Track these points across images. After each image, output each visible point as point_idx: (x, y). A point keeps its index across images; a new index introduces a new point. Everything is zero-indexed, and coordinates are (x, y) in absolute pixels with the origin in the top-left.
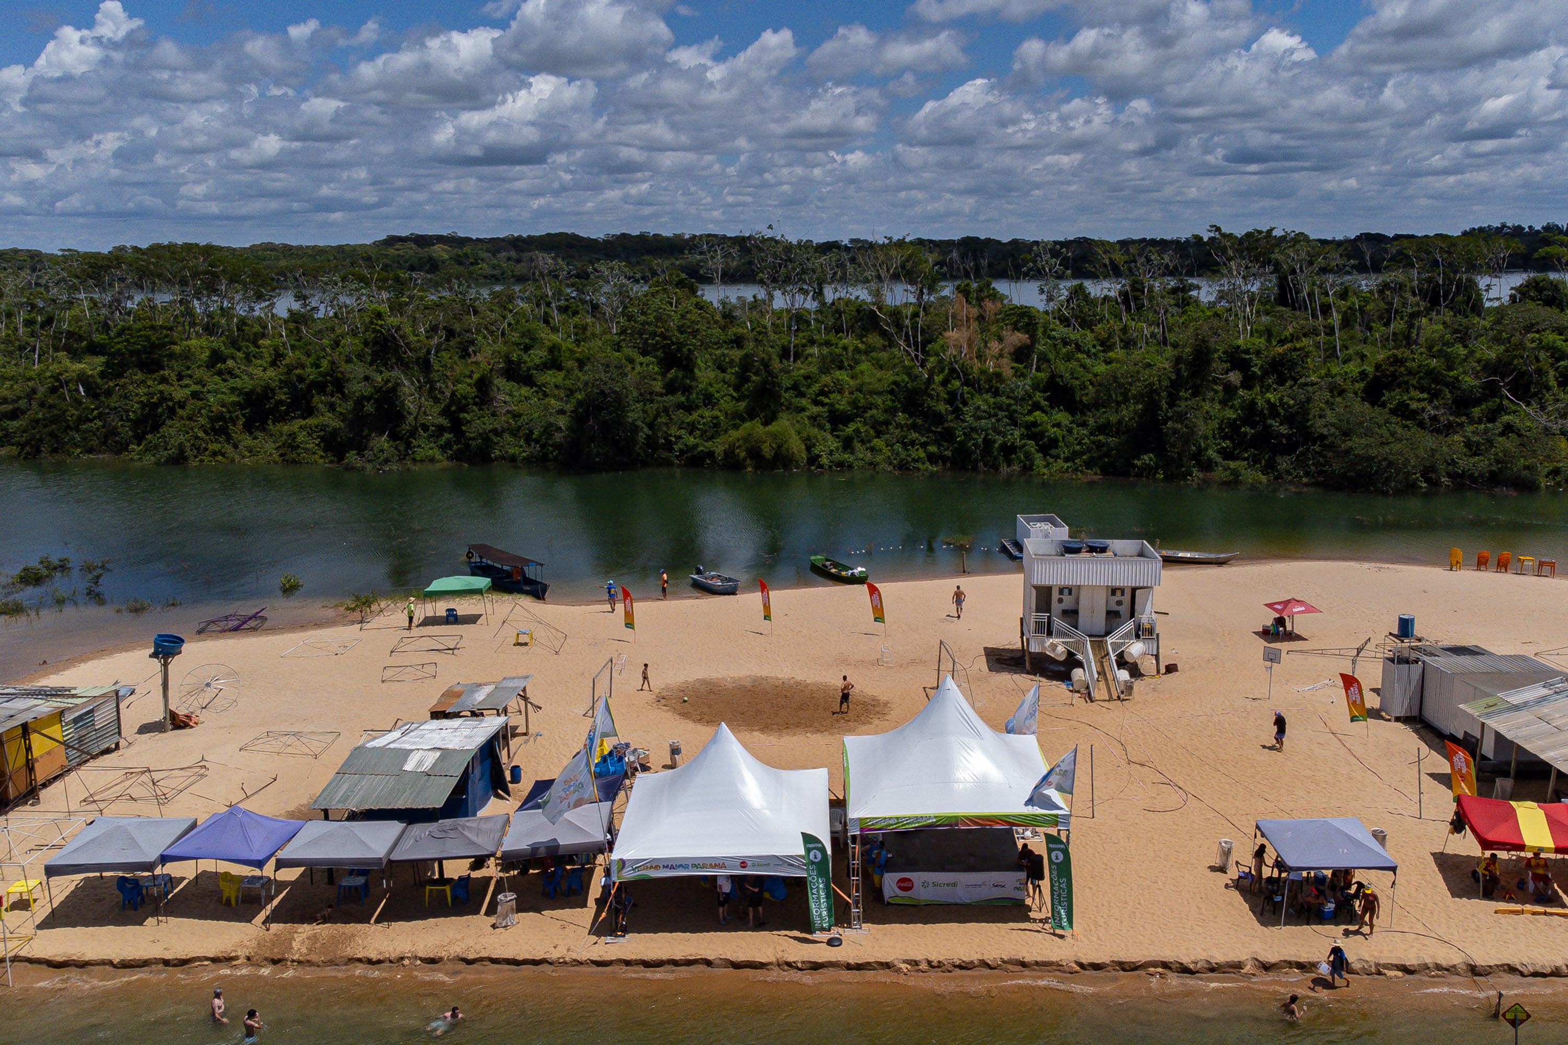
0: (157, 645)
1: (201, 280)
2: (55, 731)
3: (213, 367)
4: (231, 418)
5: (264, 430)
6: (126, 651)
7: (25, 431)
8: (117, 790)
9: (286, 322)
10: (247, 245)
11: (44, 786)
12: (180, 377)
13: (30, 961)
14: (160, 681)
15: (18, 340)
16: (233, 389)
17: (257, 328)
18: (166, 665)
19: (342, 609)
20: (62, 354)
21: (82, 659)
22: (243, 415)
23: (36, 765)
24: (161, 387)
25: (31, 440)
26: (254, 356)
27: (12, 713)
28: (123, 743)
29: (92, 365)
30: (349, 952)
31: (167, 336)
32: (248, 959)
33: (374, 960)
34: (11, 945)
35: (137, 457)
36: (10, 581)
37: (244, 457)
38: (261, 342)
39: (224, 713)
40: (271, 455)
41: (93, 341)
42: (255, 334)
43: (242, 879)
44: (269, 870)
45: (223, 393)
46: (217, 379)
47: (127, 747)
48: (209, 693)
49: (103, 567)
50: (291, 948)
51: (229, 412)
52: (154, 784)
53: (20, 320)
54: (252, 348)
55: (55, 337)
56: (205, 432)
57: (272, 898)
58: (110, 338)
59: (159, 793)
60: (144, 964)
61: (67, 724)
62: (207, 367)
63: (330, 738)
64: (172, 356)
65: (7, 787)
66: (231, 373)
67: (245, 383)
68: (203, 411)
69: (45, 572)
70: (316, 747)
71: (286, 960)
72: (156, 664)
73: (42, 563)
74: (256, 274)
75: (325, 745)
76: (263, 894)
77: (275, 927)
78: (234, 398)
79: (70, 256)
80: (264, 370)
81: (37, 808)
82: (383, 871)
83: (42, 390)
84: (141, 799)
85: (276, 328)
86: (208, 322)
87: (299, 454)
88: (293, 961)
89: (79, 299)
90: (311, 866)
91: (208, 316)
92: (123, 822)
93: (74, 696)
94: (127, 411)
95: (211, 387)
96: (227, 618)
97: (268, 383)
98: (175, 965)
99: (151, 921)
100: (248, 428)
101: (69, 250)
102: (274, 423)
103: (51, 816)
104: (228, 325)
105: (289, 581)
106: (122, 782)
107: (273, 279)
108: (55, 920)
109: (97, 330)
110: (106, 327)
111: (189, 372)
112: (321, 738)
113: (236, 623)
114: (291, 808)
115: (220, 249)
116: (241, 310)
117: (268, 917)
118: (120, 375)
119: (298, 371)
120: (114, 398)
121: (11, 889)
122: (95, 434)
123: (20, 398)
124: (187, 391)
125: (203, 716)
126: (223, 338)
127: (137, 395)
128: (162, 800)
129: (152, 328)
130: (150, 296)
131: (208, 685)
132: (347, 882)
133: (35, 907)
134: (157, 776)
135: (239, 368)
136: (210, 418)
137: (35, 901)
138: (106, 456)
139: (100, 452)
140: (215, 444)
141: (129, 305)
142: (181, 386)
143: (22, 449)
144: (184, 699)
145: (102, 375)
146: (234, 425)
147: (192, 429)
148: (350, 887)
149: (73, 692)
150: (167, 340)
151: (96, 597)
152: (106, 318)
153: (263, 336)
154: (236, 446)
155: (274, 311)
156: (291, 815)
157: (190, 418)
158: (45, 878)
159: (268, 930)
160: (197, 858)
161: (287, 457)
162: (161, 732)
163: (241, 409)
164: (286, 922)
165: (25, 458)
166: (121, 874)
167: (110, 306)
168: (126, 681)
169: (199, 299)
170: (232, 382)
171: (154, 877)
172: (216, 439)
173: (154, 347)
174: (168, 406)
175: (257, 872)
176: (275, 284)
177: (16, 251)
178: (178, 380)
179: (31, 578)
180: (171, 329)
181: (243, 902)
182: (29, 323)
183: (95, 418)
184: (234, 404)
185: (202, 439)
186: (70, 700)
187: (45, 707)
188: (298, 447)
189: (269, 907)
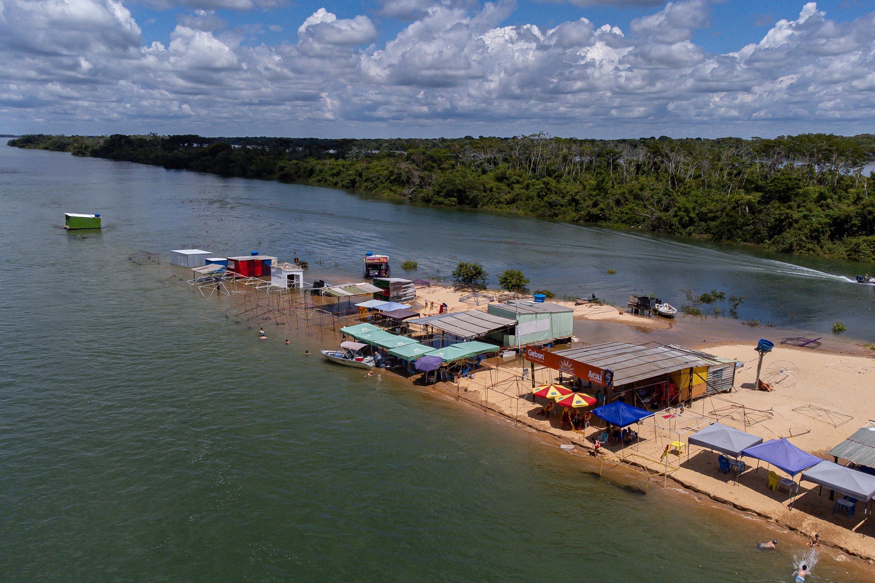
0: (760, 344)
1: (822, 154)
2: (704, 375)
3: (818, 202)
4: (823, 231)
5: (841, 240)
6: (743, 344)
7: (717, 227)
8: (726, 412)
9: (868, 179)
10: (853, 135)
11: (694, 400)
12: (799, 206)
13: (675, 480)
14: (757, 363)
15: (723, 182)
16: (827, 216)
17: (849, 182)
18: (762, 356)
19: (868, 348)
20: (742, 190)
21: (721, 343)
22: (830, 230)
23: (693, 389)
24: (788, 211)
25: (719, 232)
26: (844, 198)
27: (687, 361)
28: (733, 390)
29: (755, 197)
30: (836, 541)
31: (797, 184)
32: (777, 521)
33: (851, 552)
34: (669, 469)
35: (767, 247)
36: (697, 299)
37: (825, 253)
38: (850, 190)
39: (787, 389)
40: (842, 254)
41: (758, 185)
42: (847, 185)
43: (780, 478)
44: (796, 479)
45: (821, 217)
46: (819, 209)
47: (735, 393)
48: (781, 376)
49: (740, 300)
50: (802, 525)
51: (822, 228)
52: (744, 414)
53: (725, 173)
54: (843, 193)
55: (740, 182)
56: (807, 238)
57: (796, 494)
58: (767, 183)
59: (746, 420)
60: (724, 502)
61: (709, 373)
62: (815, 202)
63: (846, 419)
64: (797, 195)
65: (679, 396)
66: (828, 206)
67: (835, 212)
68: (808, 226)
69: (713, 297)
70: (837, 421)
71: (798, 530)
72: (757, 354)
73: (712, 293)
74: (855, 151)
75: (842, 422)
76: (791, 490)
77: (794, 510)
78: (827, 220)
79: (757, 140)
80: (849, 206)
81: (689, 409)
82: (866, 504)
83: (729, 207)
84: (737, 420)
85: (861, 182)
86: (821, 178)
87: (859, 256)
88: (801, 532)
89: (755, 163)
90: (822, 485)
91: (821, 174)
92: (727, 429)
93: (715, 360)
94: (767, 222)
95: (814, 213)
96: (798, 339)
97: (849, 214)
98: (739, 509)
99: (730, 482)
100: (832, 238)
101: (756, 137)
102: (847, 237)
103: (695, 415)
104: (832, 180)
105: (838, 326)
106: (730, 409)
107: (865, 155)
108: (687, 465)
109: (761, 179)
110: (766, 178)
111: (804, 204)
112: (841, 417)
113: (803, 343)
114: (816, 450)
115: (836, 137)
116: (841, 172)
117: (791, 503)
118: (768, 203)
119: (870, 208)
120: (762, 215)
121: (672, 444)
122: (749, 232)
123: (718, 211)
124: (801, 214)
125: (776, 387)
126: (828, 187)
127: (774, 214)
128: (747, 424)
129: (790, 179)
130: (791, 162)
131: (782, 372)
132: (841, 502)
133: (681, 455)
134: (747, 411)
135: (833, 204)
136: (811, 230)
137: (681, 453)
138: (752, 244)
139: (750, 242)
140: (810, 245)
141: (780, 167)
142: (798, 211)
143: (714, 236)
144: (768, 376)
145: (759, 202)
146: (823, 236)
147: (799, 235)
148: (843, 506)
149: (715, 358)
150: (796, 186)
151: (734, 314)
152: (767, 173)
153: (852, 186)
154: (822, 247)
155: (862, 173)
156: (815, 454)
157: (799, 229)
158: (688, 443)
159: (790, 510)
160: (759, 459)
161: (852, 257)
162: (753, 389)
163: (829, 227)
164: (801, 511)
165: (715, 241)
166: (721, 453)
167: (770, 167)
168: (740, 359)
169: (818, 165)
170: (827, 212)
171: (737, 461)
172: (812, 242)
173: (789, 189)
174: (789, 221)
175: (790, 477)
176: (866, 157)
177: (730, 138)
178: (797, 208)
179: (706, 299)
180: (799, 180)
181: (779, 490)
182: (730, 174)
183: (750, 224)
184: (826, 223)
185: (804, 241)
186: (713, 362)
187: (702, 362)
188: (860, 252)
189: (793, 498)
